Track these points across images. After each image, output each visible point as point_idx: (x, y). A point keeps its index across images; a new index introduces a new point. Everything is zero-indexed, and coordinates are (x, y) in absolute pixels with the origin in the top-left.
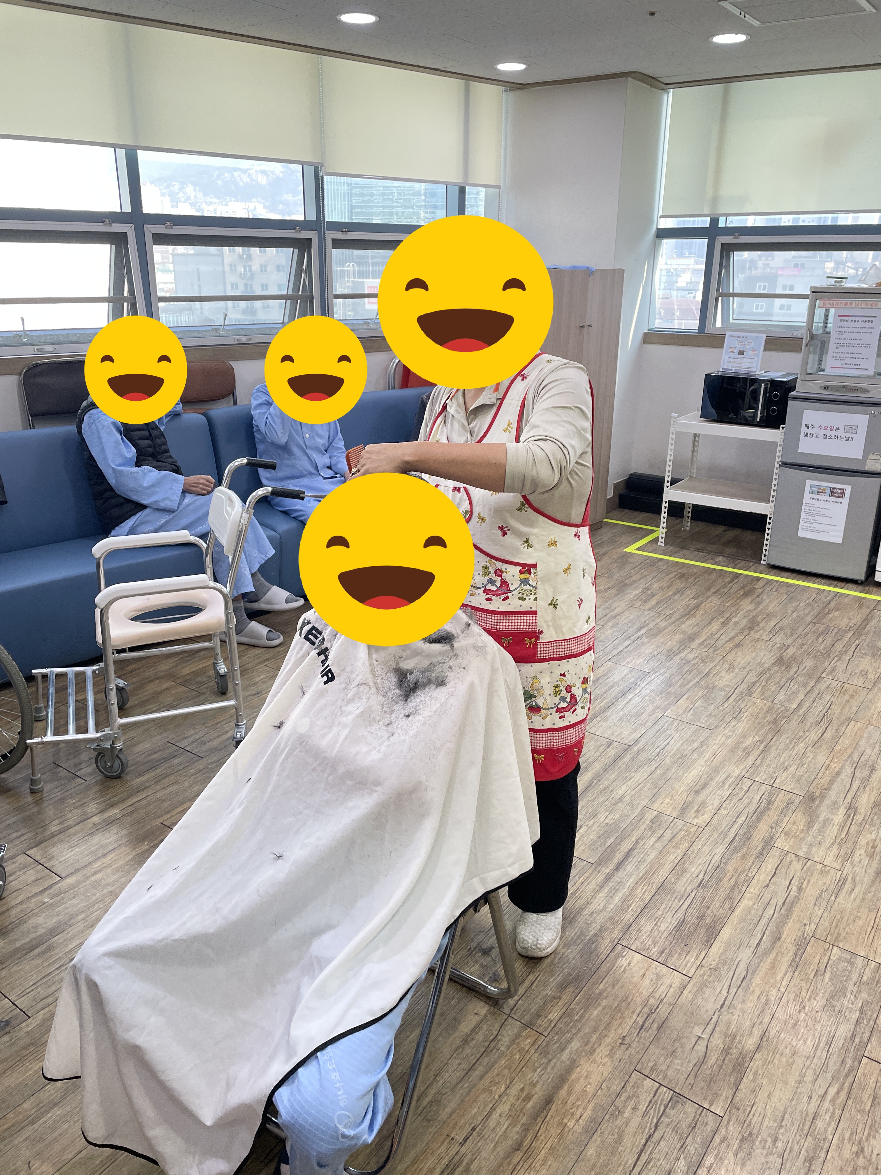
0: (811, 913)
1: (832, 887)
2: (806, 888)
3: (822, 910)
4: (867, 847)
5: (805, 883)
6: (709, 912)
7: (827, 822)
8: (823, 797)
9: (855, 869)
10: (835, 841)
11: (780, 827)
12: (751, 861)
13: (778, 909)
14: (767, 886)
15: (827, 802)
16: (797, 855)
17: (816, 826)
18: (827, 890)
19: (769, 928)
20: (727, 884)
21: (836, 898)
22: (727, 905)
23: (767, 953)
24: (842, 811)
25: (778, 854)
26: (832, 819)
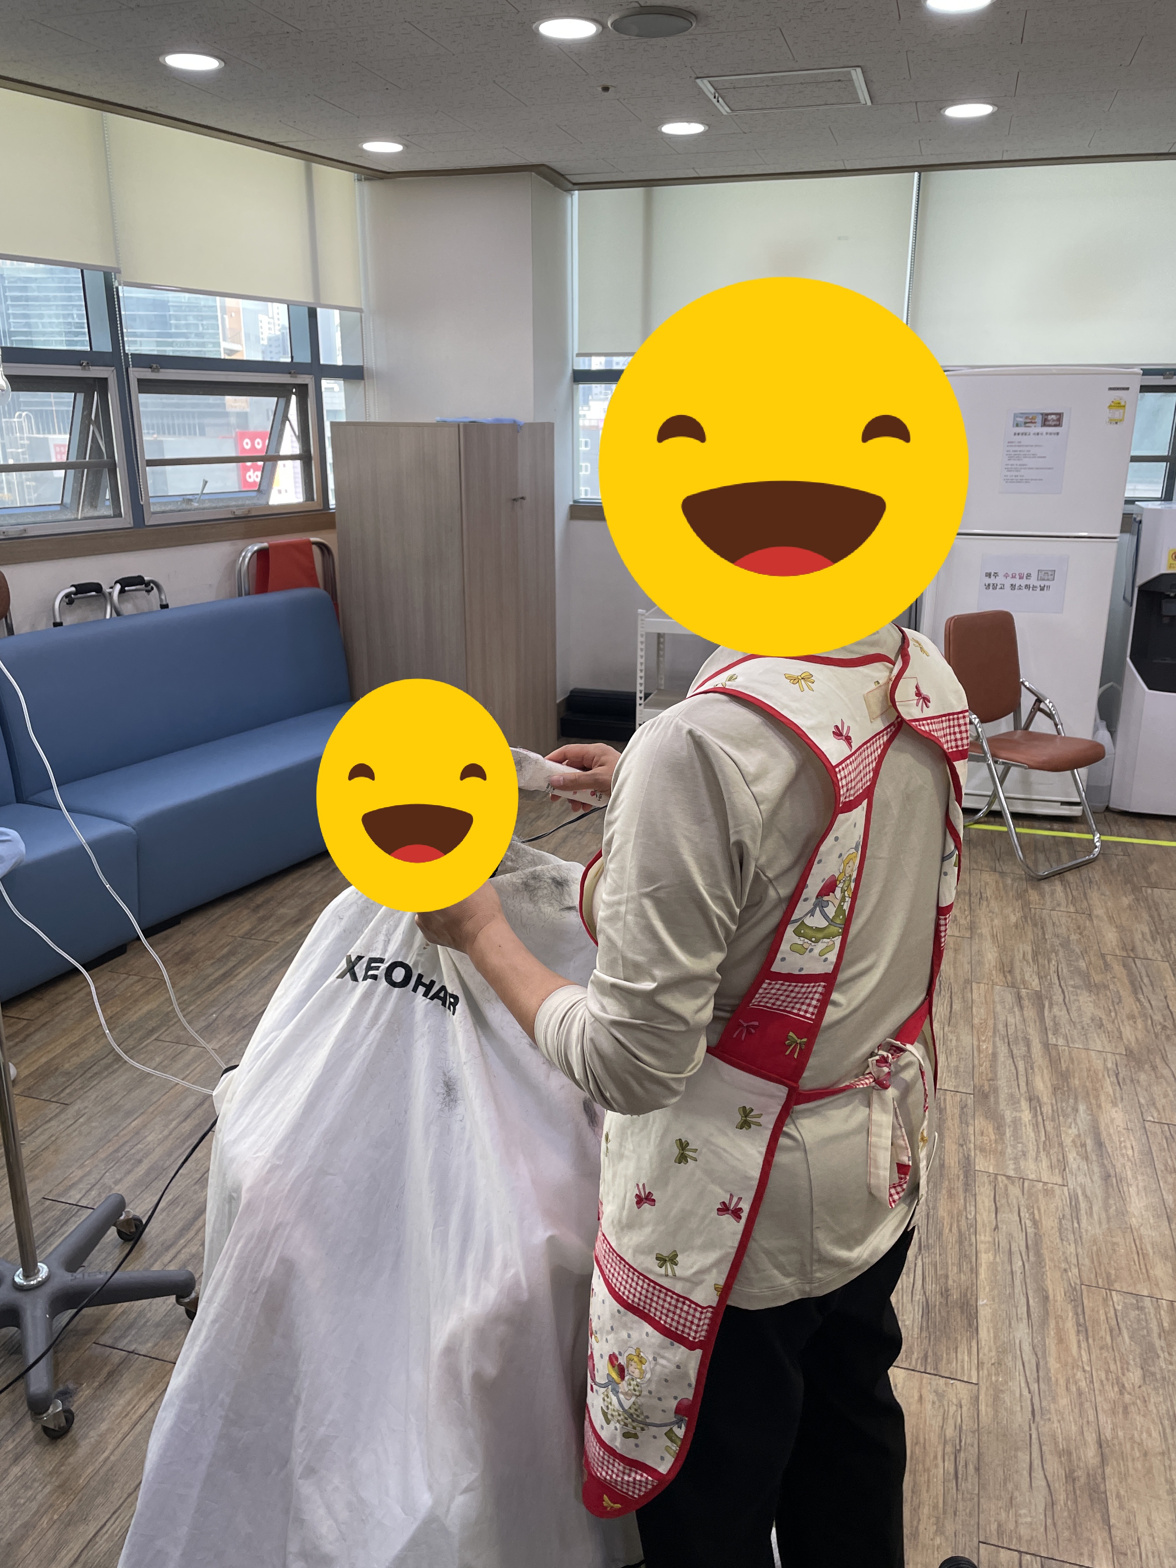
0: (1064, 1253)
1: (1067, 1211)
2: (1040, 1218)
3: (1073, 1245)
4: (1076, 1147)
5: (1036, 1212)
6: (950, 1282)
7: (1016, 1122)
8: (996, 1090)
9: (1079, 1179)
10: (1038, 1148)
11: (970, 1142)
12: (962, 1198)
13: (1025, 1258)
14: (996, 1228)
15: (1003, 1096)
16: (1008, 1177)
17: (1008, 1132)
18: (1064, 1215)
19: (1029, 1288)
20: (951, 1238)
21: (1078, 1223)
22: (965, 1267)
23: (1044, 1322)
24: (1024, 1104)
25: (986, 1181)
26: (1020, 1119)
